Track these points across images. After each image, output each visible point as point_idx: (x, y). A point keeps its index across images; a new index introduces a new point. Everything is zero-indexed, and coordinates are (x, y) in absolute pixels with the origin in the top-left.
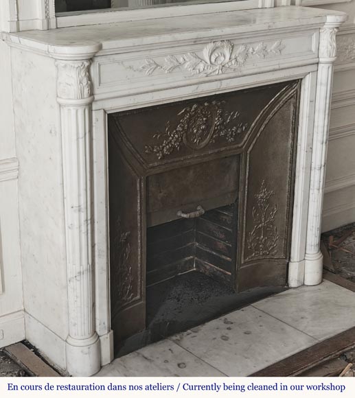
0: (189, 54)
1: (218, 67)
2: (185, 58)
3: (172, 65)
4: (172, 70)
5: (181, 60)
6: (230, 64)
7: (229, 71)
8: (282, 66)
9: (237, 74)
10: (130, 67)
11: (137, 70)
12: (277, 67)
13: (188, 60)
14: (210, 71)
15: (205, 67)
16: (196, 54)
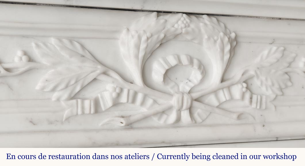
0: (53, 41)
1: (174, 101)
2: (36, 53)
6: (223, 96)
9: (248, 131)
13: (44, 61)
14: (144, 110)
15: (119, 95)
16: (83, 46)
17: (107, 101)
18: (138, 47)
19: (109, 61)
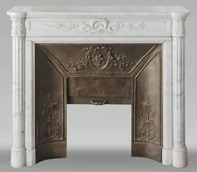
0: (81, 22)
1: (98, 30)
2: (79, 24)
3: (70, 26)
4: (70, 29)
5: (76, 25)
6: (106, 30)
7: (106, 33)
8: (142, 35)
9: (110, 35)
10: (47, 24)
11: (51, 26)
12: (139, 35)
13: (80, 25)
14: (94, 32)
15: (90, 29)
16: (85, 23)
17: (88, 30)
18: (92, 23)
19: (89, 25)
